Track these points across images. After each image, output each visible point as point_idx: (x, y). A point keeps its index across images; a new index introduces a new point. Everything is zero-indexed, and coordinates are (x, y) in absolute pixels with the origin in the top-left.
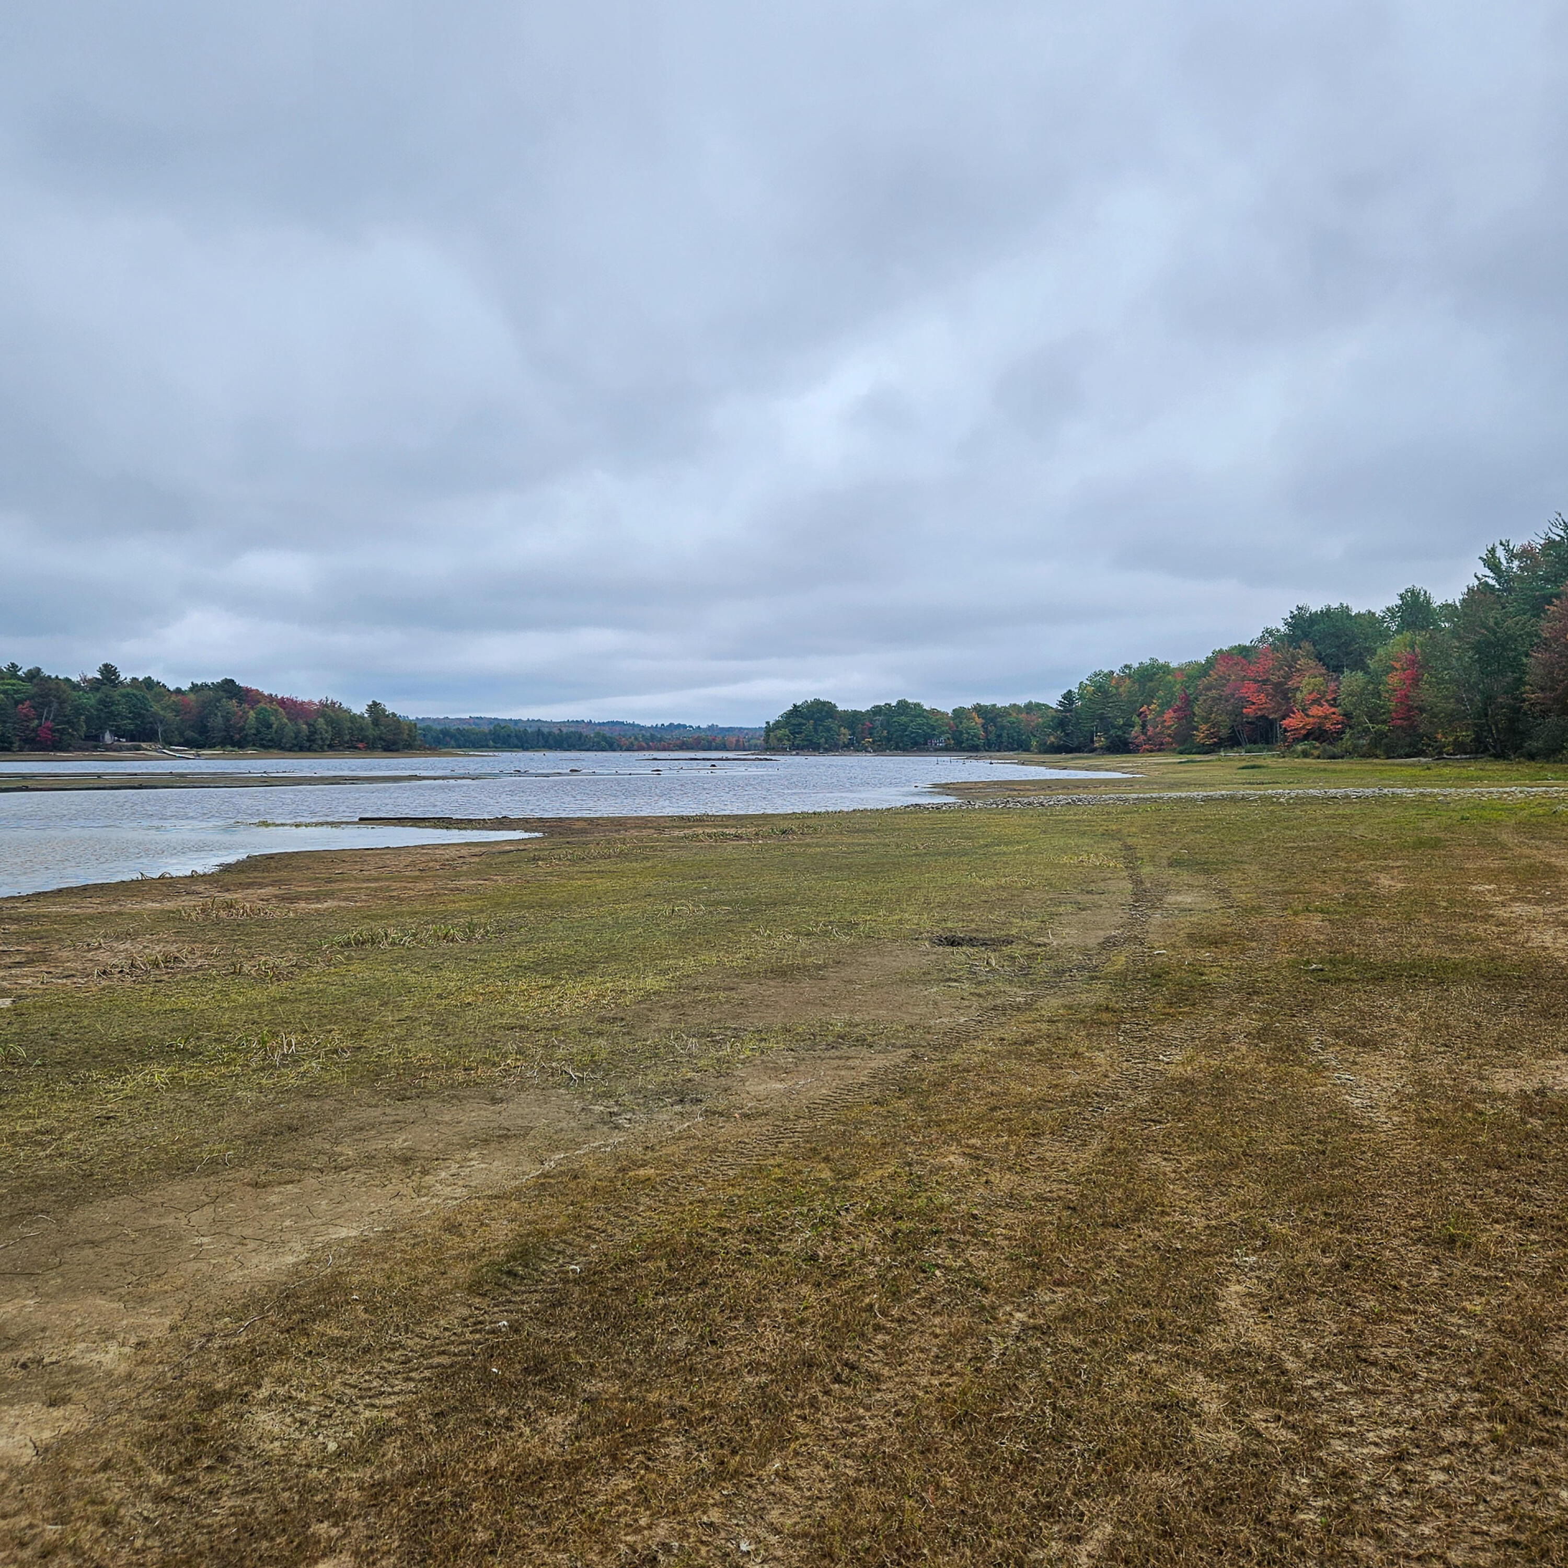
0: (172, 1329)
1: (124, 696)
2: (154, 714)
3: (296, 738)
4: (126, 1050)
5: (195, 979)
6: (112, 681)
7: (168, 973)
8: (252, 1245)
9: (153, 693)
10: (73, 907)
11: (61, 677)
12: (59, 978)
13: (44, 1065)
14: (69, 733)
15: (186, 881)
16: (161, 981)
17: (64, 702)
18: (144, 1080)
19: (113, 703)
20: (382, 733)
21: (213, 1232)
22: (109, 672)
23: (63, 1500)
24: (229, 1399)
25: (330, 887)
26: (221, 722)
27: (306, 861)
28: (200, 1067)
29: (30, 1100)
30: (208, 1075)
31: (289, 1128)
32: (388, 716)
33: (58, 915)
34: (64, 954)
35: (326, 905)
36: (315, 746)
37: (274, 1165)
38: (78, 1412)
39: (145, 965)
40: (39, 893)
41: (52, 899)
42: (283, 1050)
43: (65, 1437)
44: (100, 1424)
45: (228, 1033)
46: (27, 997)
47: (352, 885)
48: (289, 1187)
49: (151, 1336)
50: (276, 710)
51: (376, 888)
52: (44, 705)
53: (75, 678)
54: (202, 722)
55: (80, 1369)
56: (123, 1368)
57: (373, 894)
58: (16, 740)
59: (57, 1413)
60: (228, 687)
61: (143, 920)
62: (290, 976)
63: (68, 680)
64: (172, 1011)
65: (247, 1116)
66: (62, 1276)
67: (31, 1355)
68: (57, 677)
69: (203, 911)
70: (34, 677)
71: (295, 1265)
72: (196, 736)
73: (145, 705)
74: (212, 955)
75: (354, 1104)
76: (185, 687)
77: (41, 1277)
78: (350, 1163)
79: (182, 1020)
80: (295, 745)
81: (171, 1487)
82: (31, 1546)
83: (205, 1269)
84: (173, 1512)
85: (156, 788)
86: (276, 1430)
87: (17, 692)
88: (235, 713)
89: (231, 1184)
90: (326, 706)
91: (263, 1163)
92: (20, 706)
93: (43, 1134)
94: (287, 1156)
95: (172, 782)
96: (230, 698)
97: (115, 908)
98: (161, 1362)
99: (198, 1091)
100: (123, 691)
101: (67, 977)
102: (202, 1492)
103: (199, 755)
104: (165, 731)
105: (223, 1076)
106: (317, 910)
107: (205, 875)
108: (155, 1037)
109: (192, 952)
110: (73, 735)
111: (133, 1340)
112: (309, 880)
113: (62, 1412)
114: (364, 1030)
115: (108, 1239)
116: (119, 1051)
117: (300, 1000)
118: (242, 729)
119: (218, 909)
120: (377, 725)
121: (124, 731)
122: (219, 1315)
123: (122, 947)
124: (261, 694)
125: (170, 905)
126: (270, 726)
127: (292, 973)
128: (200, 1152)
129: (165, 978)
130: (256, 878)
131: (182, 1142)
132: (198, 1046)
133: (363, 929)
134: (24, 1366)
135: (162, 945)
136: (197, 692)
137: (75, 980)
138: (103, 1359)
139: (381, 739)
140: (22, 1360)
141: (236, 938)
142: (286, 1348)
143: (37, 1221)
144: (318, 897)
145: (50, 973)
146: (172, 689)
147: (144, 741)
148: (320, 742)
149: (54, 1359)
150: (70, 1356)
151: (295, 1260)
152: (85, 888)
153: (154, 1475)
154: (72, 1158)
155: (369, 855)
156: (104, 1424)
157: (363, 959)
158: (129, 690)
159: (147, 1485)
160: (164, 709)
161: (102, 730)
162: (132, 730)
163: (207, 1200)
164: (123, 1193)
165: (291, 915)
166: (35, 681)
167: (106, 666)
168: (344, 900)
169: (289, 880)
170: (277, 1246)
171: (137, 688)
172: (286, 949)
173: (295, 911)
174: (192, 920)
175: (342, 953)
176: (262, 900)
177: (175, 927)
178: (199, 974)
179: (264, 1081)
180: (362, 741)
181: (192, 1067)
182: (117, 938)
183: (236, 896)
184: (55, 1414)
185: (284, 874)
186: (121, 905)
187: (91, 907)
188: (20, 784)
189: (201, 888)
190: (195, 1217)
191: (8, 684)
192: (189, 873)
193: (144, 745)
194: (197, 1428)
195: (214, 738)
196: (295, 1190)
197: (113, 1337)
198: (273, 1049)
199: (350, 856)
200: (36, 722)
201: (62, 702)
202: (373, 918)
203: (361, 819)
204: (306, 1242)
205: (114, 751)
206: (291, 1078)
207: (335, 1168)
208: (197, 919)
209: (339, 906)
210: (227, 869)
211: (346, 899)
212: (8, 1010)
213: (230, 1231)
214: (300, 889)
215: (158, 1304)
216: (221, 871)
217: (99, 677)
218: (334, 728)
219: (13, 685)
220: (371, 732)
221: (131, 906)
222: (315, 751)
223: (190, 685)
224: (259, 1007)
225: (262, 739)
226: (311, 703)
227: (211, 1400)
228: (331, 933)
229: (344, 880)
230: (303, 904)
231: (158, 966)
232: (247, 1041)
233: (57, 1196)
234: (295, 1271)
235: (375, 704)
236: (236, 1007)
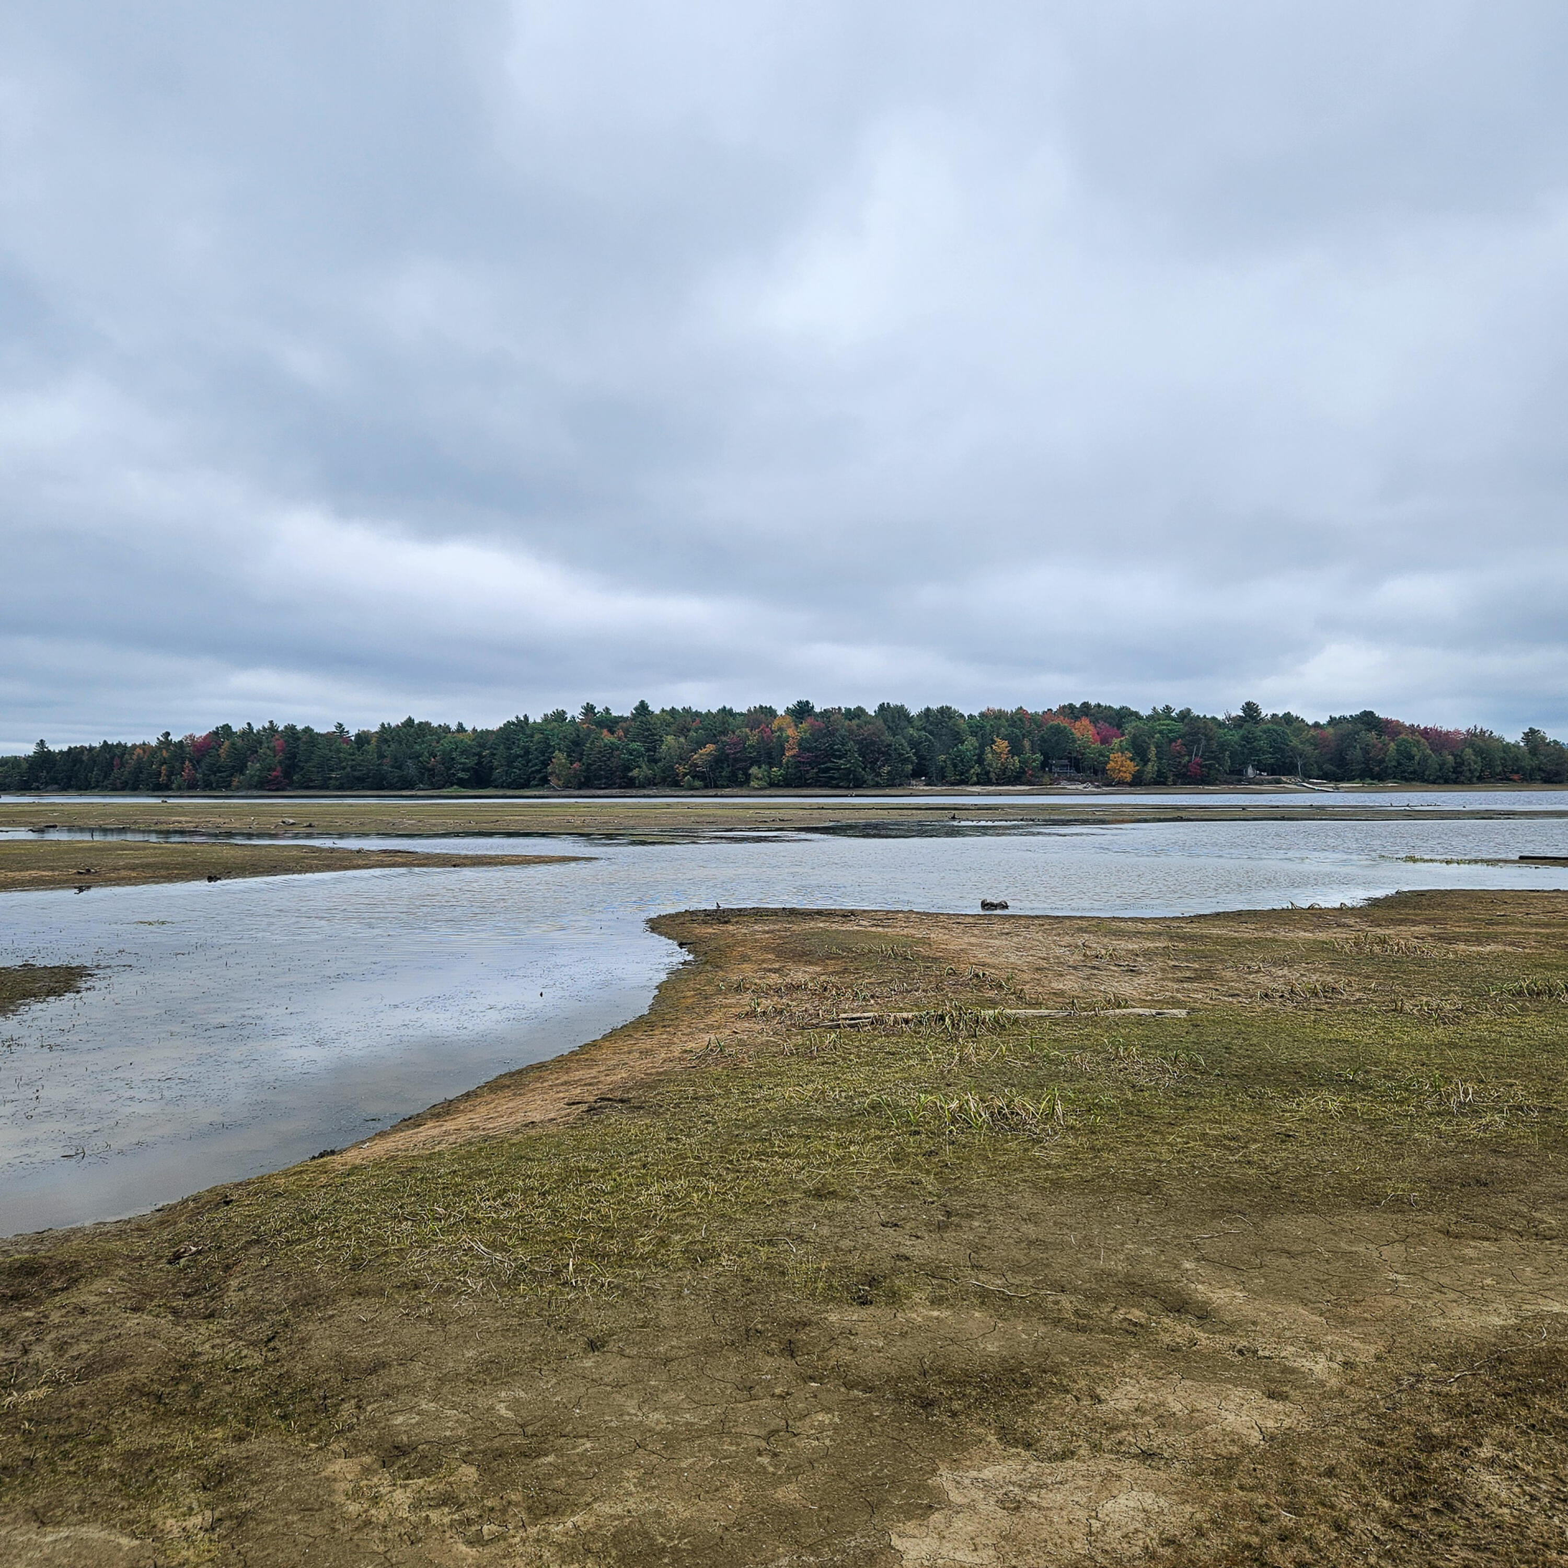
0: (1378, 1358)
1: (1265, 732)
2: (1293, 749)
3: (1440, 770)
4: (1296, 1073)
5: (1355, 1012)
6: (1255, 718)
7: (1328, 1003)
8: (1452, 1296)
9: (1292, 728)
10: (1231, 931)
11: (1208, 716)
12: (1224, 996)
13: (1223, 1075)
14: (1216, 768)
15: (1336, 913)
16: (1321, 1010)
17: (1211, 739)
18: (1317, 1105)
19: (1255, 739)
20: (1541, 763)
21: (1407, 1271)
22: (1251, 709)
23: (1294, 1491)
24: (1448, 1447)
25: (1491, 929)
26: (1360, 754)
27: (1461, 900)
28: (1371, 1101)
29: (1215, 1107)
30: (1381, 1111)
31: (1478, 1181)
32: (1549, 744)
33: (1219, 937)
34: (1228, 974)
35: (1488, 948)
36: (1462, 778)
37: (1466, 1217)
38: (1296, 1412)
39: (1304, 992)
40: (1200, 916)
41: (1211, 922)
42: (1459, 1097)
43: (1288, 1432)
44: (1320, 1430)
45: (1396, 1071)
46: (1200, 1010)
47: (1518, 929)
48: (1486, 1244)
49: (1358, 1359)
50: (1418, 742)
51: (1548, 934)
52: (1193, 742)
53: (1221, 717)
54: (1341, 754)
55: (1293, 1371)
56: (1334, 1382)
57: (1545, 940)
58: (1170, 774)
59: (1277, 1406)
60: (1368, 720)
61: (1298, 948)
62: (1456, 1021)
63: (1214, 719)
64: (1337, 1040)
65: (1429, 1160)
66: (1265, 1277)
67: (1246, 1343)
68: (1205, 716)
69: (1356, 944)
70: (1185, 717)
71: (1503, 1327)
72: (1335, 769)
73: (1285, 739)
74: (1370, 990)
75: (1551, 1170)
76: (1323, 721)
77: (1246, 1274)
78: (1554, 1233)
79: (1348, 1051)
80: (1439, 777)
81: (1398, 1516)
82: (1270, 1525)
83: (1404, 1307)
84: (1403, 1542)
85: (1297, 820)
86: (1503, 1495)
87: (1171, 731)
88: (1374, 746)
89: (1420, 1226)
90: (1475, 735)
91: (1453, 1212)
92: (1174, 744)
93: (1230, 1140)
94: (1479, 1211)
95: (1314, 815)
96: (1369, 730)
97: (1269, 934)
98: (1371, 1388)
99: (1374, 1124)
100: (1264, 726)
101: (1232, 996)
102: (1431, 1531)
103: (1337, 788)
104: (1304, 764)
105: (1396, 1114)
106: (1479, 953)
107: (1353, 909)
108: (1323, 1064)
109: (1349, 984)
110: (1219, 770)
111: (1340, 1358)
112: (1469, 920)
113: (1282, 1407)
114: (1553, 1090)
115: (1302, 1253)
116: (1290, 1072)
117: (1471, 1047)
118: (1382, 761)
119: (1371, 944)
120: (1535, 755)
121: (1265, 765)
122: (1427, 1359)
123: (1280, 973)
124: (1402, 725)
125: (1322, 936)
126: (1411, 758)
127: (1458, 1017)
128: (1385, 1187)
129: (1325, 1007)
130: (1409, 914)
131: (1364, 1174)
132: (1368, 1080)
133: (1538, 978)
134: (1240, 1352)
135: (1318, 974)
136: (1335, 725)
137: (1240, 999)
138: (1313, 1368)
139: (1540, 769)
140: (1238, 1347)
141: (1392, 974)
142: (1505, 1414)
143: (1236, 1220)
144: (1478, 939)
145: (1217, 990)
146: (1310, 723)
147: (1284, 775)
148: (1468, 774)
149: (1267, 1353)
150: (1282, 1355)
151: (1502, 1323)
152: (1240, 913)
153: (1380, 1499)
154: (1259, 1167)
155: (1535, 897)
156: (1324, 1432)
157: (1540, 1012)
158: (1269, 725)
159: (1374, 1506)
160: (1302, 743)
161: (1245, 764)
162: (1273, 764)
163: (1397, 1237)
164: (1312, 1212)
165: (1451, 956)
166: (1186, 721)
167: (1248, 704)
168: (1509, 945)
169: (1445, 919)
170: (1480, 1303)
171: (1276, 723)
172: (1450, 992)
173: (1455, 953)
174: (1346, 953)
175: (1514, 1003)
176: (1417, 938)
177: (1329, 959)
178: (1358, 1007)
179: (1442, 1127)
180: (1517, 773)
181: (1364, 1100)
182: (1274, 964)
183: (1388, 932)
184: (1275, 1406)
185: (1438, 912)
186: (1275, 932)
187: (1247, 932)
188: (1175, 815)
189: (1351, 922)
190: (1386, 1251)
191: (1163, 725)
192: (1338, 905)
193: (1284, 778)
194: (1418, 1466)
195: (1352, 771)
196: (1493, 1248)
197: (1319, 1349)
198: (1449, 1096)
199: (1512, 897)
200: (1187, 758)
201: (1209, 739)
202: (1546, 967)
203: (1521, 858)
204: (1512, 1307)
205: (1257, 784)
206: (1471, 1128)
207: (1537, 1235)
208: (1351, 951)
209: (1505, 951)
210: (1375, 903)
211: (1512, 944)
212: (1185, 1020)
213: (1425, 1275)
214: (1457, 930)
215: (1360, 1330)
216: (1369, 905)
217: (1242, 714)
218: (1484, 758)
219: (1168, 725)
220: (1528, 763)
221: (1282, 934)
222: (1463, 783)
223: (1328, 719)
224: (1428, 1048)
225: (1404, 772)
226: (1457, 732)
227: (1430, 1444)
228: (1498, 979)
229: (1507, 923)
230: (1462, 946)
231: (1316, 995)
232: (1418, 1082)
233: (1251, 1201)
234: (1503, 1333)
235: (1532, 731)
236: (1401, 1046)
